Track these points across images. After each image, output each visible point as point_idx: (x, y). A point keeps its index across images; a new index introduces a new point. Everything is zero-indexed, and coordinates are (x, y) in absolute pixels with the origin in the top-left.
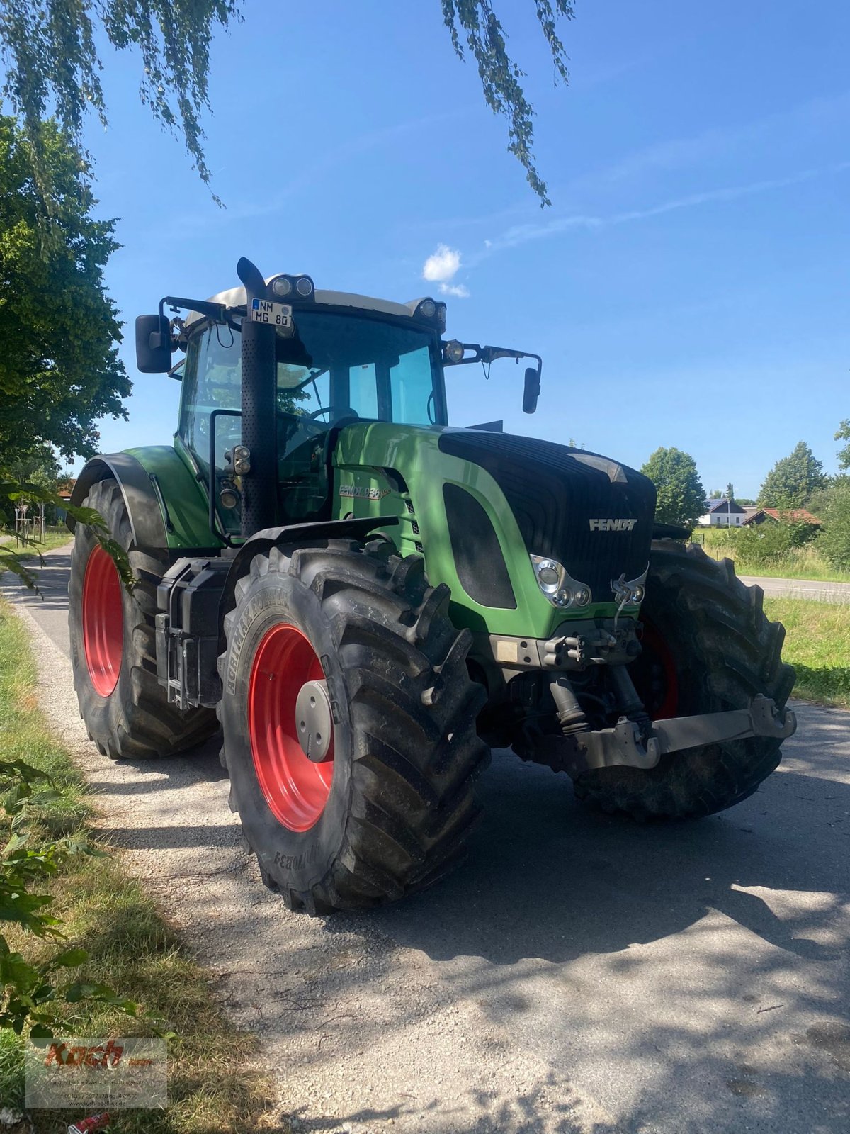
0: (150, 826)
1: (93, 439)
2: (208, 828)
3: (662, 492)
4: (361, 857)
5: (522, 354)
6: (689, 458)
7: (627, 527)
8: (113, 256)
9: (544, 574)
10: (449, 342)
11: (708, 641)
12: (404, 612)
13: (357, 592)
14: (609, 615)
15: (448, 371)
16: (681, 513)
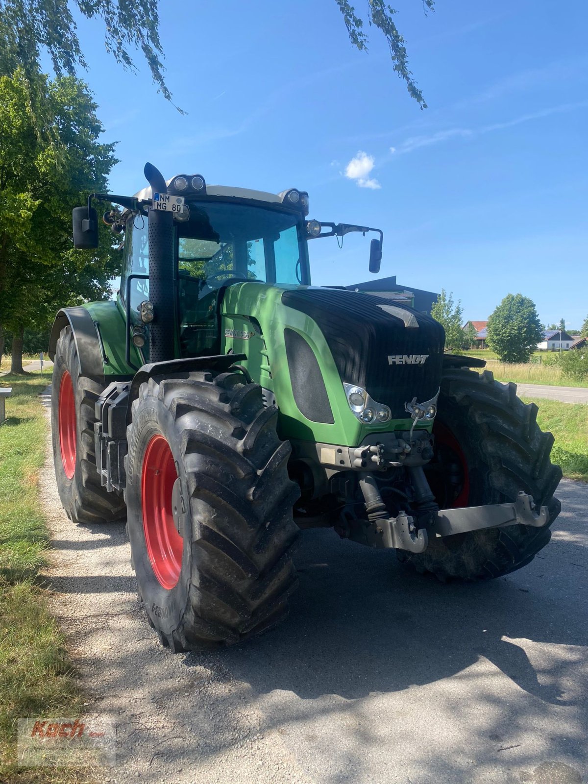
0: (85, 575)
1: (108, 294)
2: (125, 577)
3: (510, 326)
4: (199, 614)
5: (368, 229)
6: (530, 301)
7: (420, 361)
8: (114, 169)
9: (353, 398)
10: (310, 221)
11: (490, 447)
12: (235, 429)
13: (202, 413)
14: (405, 428)
15: (310, 242)
16: (524, 340)
